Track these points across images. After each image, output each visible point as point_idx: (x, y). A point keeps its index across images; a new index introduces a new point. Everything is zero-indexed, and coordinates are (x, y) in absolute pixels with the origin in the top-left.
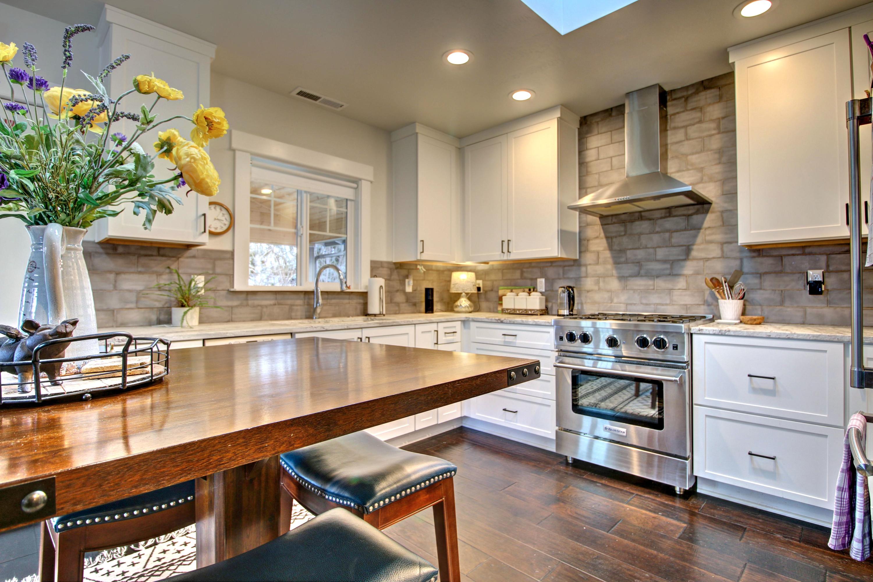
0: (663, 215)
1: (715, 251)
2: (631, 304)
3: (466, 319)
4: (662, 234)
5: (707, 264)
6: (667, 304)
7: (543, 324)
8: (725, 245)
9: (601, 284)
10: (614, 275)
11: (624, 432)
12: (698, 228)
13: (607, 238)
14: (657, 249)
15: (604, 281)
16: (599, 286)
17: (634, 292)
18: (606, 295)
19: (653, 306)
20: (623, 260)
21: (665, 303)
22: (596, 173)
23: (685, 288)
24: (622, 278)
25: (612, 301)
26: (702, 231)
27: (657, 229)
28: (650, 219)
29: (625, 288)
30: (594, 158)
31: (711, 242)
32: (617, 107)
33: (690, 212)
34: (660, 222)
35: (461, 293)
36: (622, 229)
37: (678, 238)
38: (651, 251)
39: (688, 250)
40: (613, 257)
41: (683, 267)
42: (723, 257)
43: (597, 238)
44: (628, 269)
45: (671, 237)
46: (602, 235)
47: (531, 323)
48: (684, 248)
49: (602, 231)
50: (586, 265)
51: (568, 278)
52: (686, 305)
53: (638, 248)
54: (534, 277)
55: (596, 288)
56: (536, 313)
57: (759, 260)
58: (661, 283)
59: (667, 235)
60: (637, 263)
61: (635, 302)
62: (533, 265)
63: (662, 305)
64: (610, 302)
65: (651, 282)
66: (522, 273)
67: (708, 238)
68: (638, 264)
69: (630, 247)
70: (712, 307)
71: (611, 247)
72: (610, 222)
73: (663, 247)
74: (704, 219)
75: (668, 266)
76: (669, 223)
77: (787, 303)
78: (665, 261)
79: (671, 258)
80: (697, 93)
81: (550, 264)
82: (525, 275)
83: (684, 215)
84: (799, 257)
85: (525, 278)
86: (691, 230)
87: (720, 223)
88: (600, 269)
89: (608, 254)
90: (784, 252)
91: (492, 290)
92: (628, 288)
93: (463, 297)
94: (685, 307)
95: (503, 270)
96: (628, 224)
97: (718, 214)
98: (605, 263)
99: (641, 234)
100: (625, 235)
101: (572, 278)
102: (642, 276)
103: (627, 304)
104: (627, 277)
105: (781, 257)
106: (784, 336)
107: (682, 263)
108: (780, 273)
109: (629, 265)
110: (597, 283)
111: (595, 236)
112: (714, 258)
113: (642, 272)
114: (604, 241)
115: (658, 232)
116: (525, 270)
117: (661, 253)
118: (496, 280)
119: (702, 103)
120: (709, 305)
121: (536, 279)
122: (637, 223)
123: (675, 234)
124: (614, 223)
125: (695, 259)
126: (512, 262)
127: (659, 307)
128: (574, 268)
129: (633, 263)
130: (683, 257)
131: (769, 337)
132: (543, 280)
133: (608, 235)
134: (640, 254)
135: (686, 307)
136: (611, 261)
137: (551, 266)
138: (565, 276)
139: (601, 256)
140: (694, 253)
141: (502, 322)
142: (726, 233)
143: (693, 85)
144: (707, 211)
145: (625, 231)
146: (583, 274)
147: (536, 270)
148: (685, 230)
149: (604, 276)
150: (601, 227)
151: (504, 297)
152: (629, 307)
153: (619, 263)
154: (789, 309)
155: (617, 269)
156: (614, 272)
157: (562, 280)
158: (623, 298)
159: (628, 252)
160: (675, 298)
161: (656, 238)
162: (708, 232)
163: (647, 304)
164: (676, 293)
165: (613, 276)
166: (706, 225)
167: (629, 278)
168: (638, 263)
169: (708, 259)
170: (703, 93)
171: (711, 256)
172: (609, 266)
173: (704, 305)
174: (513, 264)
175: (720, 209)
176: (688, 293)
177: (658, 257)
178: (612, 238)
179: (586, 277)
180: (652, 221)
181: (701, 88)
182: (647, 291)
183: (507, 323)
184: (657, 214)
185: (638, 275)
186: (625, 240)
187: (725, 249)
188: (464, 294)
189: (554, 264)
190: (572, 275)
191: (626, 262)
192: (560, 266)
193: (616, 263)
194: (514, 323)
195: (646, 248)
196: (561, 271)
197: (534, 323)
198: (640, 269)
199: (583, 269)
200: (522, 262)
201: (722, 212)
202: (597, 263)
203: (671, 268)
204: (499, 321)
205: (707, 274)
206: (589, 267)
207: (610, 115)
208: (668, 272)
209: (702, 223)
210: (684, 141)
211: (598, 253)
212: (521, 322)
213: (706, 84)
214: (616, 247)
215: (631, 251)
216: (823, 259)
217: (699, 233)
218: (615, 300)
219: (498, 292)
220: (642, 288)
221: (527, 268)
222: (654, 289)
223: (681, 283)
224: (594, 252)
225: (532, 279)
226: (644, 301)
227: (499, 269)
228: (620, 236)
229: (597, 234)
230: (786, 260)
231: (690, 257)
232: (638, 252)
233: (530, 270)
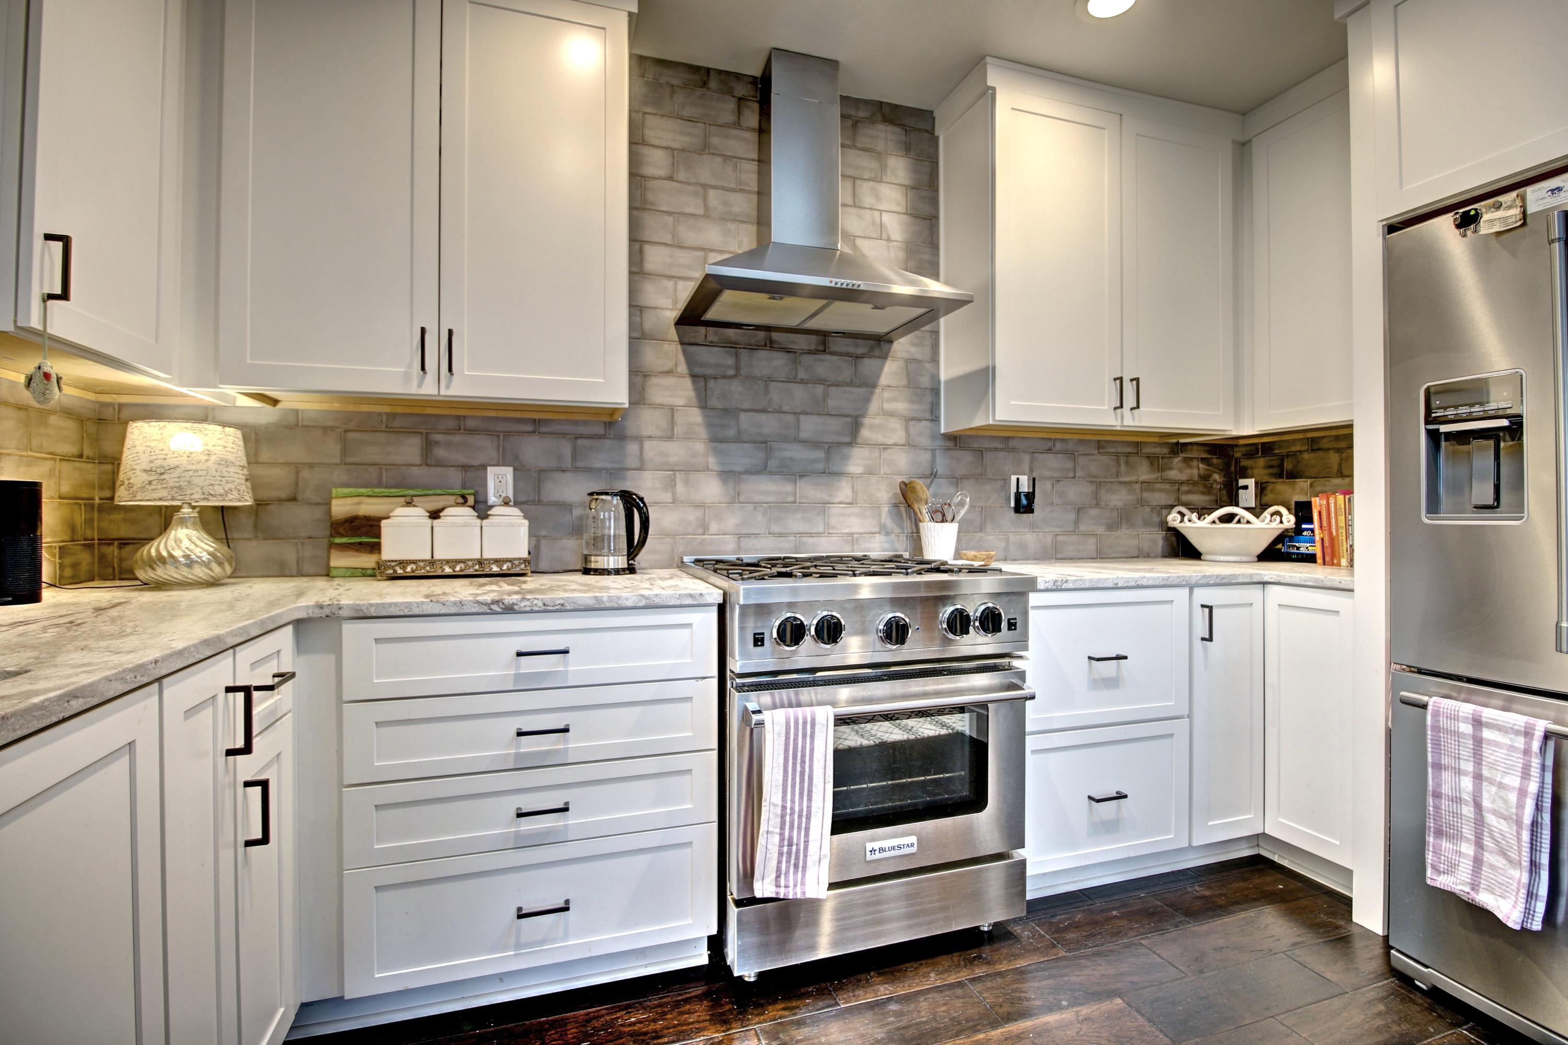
0: (813, 347)
1: (896, 433)
2: (748, 535)
3: (318, 613)
4: (810, 385)
5: (885, 455)
6: (818, 534)
7: (672, 602)
8: (912, 423)
9: (680, 488)
10: (710, 466)
11: (912, 845)
12: (871, 385)
13: (694, 376)
14: (802, 417)
15: (686, 482)
16: (674, 494)
17: (755, 508)
18: (692, 515)
19: (792, 538)
20: (732, 433)
21: (814, 531)
22: (669, 213)
23: (849, 500)
24: (728, 475)
25: (705, 528)
26: (878, 391)
27: (802, 375)
28: (788, 351)
29: (735, 499)
30: (662, 172)
31: (892, 414)
32: (720, 72)
33: (860, 351)
34: (807, 359)
35: (177, 509)
36: (730, 361)
37: (839, 400)
38: (790, 418)
39: (855, 425)
40: (709, 425)
41: (846, 458)
42: (909, 444)
43: (669, 373)
44: (742, 457)
45: (826, 396)
46: (683, 368)
47: (629, 603)
48: (848, 420)
49: (681, 358)
50: (639, 439)
51: (589, 470)
52: (852, 534)
53: (763, 411)
54: (475, 462)
55: (667, 497)
56: (517, 570)
57: (957, 453)
58: (809, 490)
59: (820, 389)
60: (763, 443)
61: (756, 532)
62: (471, 424)
63: (810, 535)
64: (700, 531)
65: (789, 488)
66: (428, 446)
67: (887, 406)
68: (764, 445)
69: (746, 405)
70: (893, 537)
71: (703, 403)
72: (700, 340)
73: (812, 414)
74: (881, 369)
75: (820, 454)
76: (824, 366)
77: (989, 527)
78: (815, 444)
79: (827, 438)
80: (871, 120)
81: (529, 428)
82: (440, 453)
83: (848, 355)
84: (1001, 454)
85: (440, 464)
86: (860, 386)
87: (904, 382)
88: (676, 451)
89: (696, 416)
90: (986, 444)
91: (293, 499)
92: (741, 499)
93: (183, 522)
94: (850, 538)
95: (346, 431)
96: (744, 354)
97: (902, 363)
98: (688, 437)
99: (770, 379)
100: (735, 376)
101: (600, 470)
102: (771, 473)
103: (740, 536)
104: (740, 473)
105: (980, 452)
106: (1132, 584)
107: (846, 450)
108: (979, 477)
109: (746, 445)
110: (671, 484)
111: (665, 369)
112: (895, 445)
113: (772, 464)
114: (688, 383)
115: (802, 382)
116: (439, 437)
117: (809, 426)
118: (311, 466)
119: (880, 146)
120: (888, 534)
121: (484, 467)
122: (763, 354)
123: (833, 390)
124: (712, 345)
125: (867, 444)
126: (386, 409)
127: (805, 539)
128: (608, 443)
129: (753, 442)
130: (848, 440)
131: (1116, 588)
132: (508, 473)
133: (699, 370)
134: (769, 424)
135: (852, 538)
136: (703, 432)
137: (534, 432)
138: (580, 464)
139: (679, 419)
140: (865, 433)
141: (510, 610)
142: (913, 402)
143: (867, 102)
144: (885, 357)
145: (737, 368)
146: (632, 462)
147: (485, 446)
148: (851, 384)
149: (688, 469)
150: (679, 347)
151: (384, 523)
152: (747, 543)
153: (722, 441)
154: (990, 537)
155: (718, 453)
156: (711, 460)
157: (569, 475)
158: (732, 521)
159: (743, 416)
160: (833, 521)
161: (799, 392)
162: (887, 395)
163: (781, 535)
164: (835, 510)
165: (708, 470)
166: (884, 380)
167: (745, 477)
168: (764, 444)
169: (886, 447)
170: (881, 127)
171: (890, 442)
172: (700, 447)
173: (879, 533)
174: (392, 416)
175: (905, 355)
176: (855, 510)
177: (804, 435)
178: (705, 378)
179: (641, 468)
180: (791, 355)
181: (879, 117)
182: (782, 507)
183: (532, 612)
184: (802, 342)
185: (762, 470)
186: (736, 387)
187: (912, 430)
188: (186, 510)
189: (543, 429)
190: (599, 461)
191: (739, 440)
192: (564, 435)
193: (716, 440)
194: (561, 609)
195: (780, 411)
196: (566, 449)
197: (643, 603)
198: (767, 458)
199: (632, 448)
200: (429, 411)
201: (908, 361)
202: (670, 437)
203: (828, 459)
204: (495, 607)
205: (885, 474)
206: (647, 445)
207: (704, 84)
208: (821, 466)
209: (878, 376)
210: (851, 206)
211: (672, 409)
212: (591, 602)
213: (887, 110)
214: (714, 402)
215: (751, 414)
216: (1027, 458)
217: (872, 393)
218: (714, 527)
219: (327, 504)
220: (770, 499)
221: (447, 432)
222: (795, 502)
223: (844, 491)
224: (661, 406)
225: (465, 468)
226: (776, 528)
227: (326, 429)
228: (724, 377)
229: (670, 364)
230: (988, 456)
231: (859, 440)
232: (763, 417)
233: (457, 438)
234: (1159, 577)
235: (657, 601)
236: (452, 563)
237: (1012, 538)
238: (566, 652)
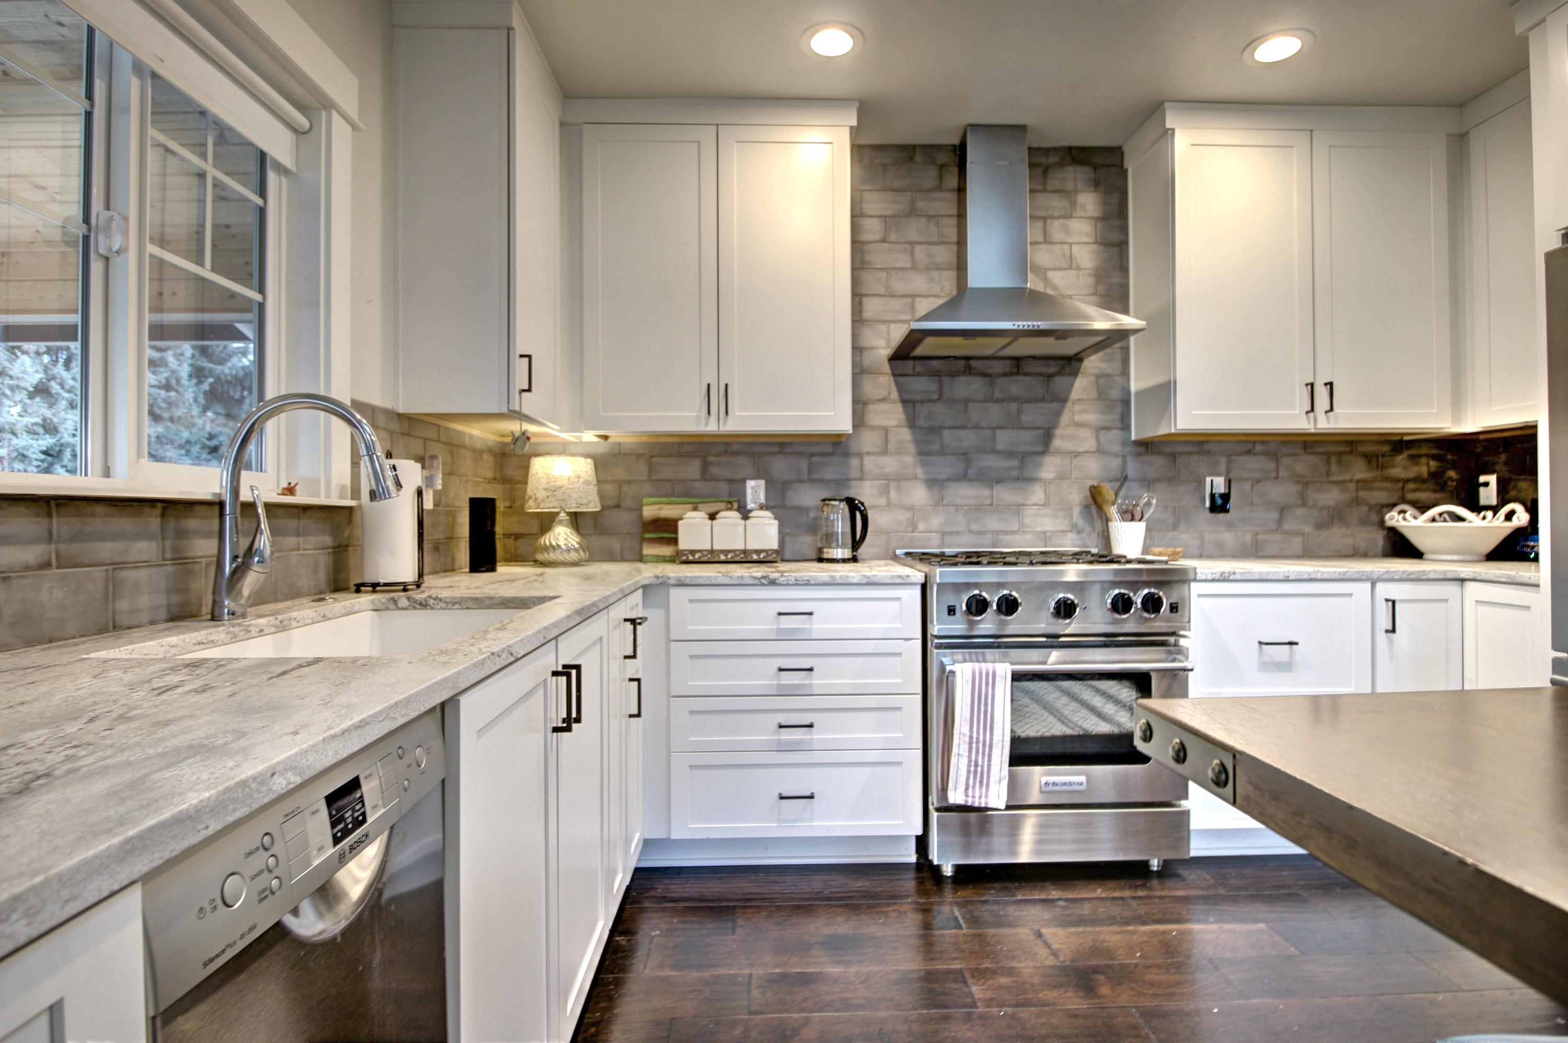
0: (1007, 370)
1: (1087, 441)
2: (951, 533)
3: (655, 581)
4: (1005, 404)
5: (1077, 461)
6: (1013, 533)
8: (1102, 432)
9: (893, 494)
10: (918, 476)
11: (1082, 784)
12: (1062, 400)
13: (904, 402)
14: (998, 432)
15: (898, 489)
16: (888, 499)
17: (957, 510)
18: (903, 516)
19: (989, 536)
20: (936, 447)
21: (1010, 529)
22: (882, 270)
23: (1042, 502)
24: (933, 483)
25: (914, 527)
26: (1069, 404)
27: (998, 395)
28: (985, 375)
29: (939, 503)
30: (877, 237)
31: (1082, 425)
32: (924, 147)
33: (1052, 370)
34: (1002, 381)
35: (557, 514)
36: (934, 387)
37: (1032, 414)
38: (987, 433)
39: (1047, 436)
40: (917, 442)
41: (1039, 465)
42: (1100, 451)
43: (884, 400)
44: (945, 467)
45: (1019, 412)
46: (895, 395)
48: (1041, 432)
49: (893, 387)
50: (860, 455)
51: (821, 481)
52: (1044, 533)
53: (964, 427)
54: (739, 477)
55: (882, 501)
57: (1148, 458)
58: (1005, 494)
59: (1014, 407)
60: (962, 454)
61: (957, 530)
62: (734, 448)
63: (1006, 533)
64: (910, 529)
65: (986, 492)
66: (705, 466)
67: (1078, 418)
68: (963, 457)
69: (948, 423)
70: (1084, 535)
71: (912, 423)
72: (910, 371)
73: (1007, 428)
74: (1072, 385)
75: (1015, 463)
76: (1017, 385)
77: (1182, 526)
78: (1010, 454)
79: (1022, 449)
80: (1061, 165)
81: (776, 449)
82: (714, 470)
83: (1041, 374)
84: (1195, 458)
85: (713, 479)
86: (1052, 401)
87: (1094, 394)
88: (889, 464)
89: (905, 435)
90: (1178, 449)
91: (618, 506)
92: (945, 502)
93: (561, 522)
94: (1043, 536)
95: (651, 457)
96: (946, 380)
97: (1092, 378)
98: (900, 452)
99: (967, 401)
100: (939, 399)
101: (829, 481)
102: (970, 480)
103: (944, 534)
104: (944, 481)
105: (1173, 456)
106: (1306, 577)
107: (1038, 459)
108: (1171, 480)
109: (948, 457)
110: (885, 491)
111: (881, 397)
112: (1086, 452)
113: (972, 472)
114: (899, 407)
115: (998, 401)
116: (712, 459)
117: (1004, 439)
118: (629, 482)
119: (1069, 186)
120: (1079, 532)
121: (743, 481)
122: (962, 379)
123: (1026, 407)
124: (919, 374)
125: (1058, 452)
126: (677, 440)
127: (1001, 537)
128: (835, 459)
129: (955, 454)
130: (1040, 449)
132: (762, 483)
133: (907, 397)
134: (968, 438)
135: (1045, 537)
136: (911, 448)
137: (779, 453)
138: (815, 476)
139: (893, 438)
140: (1057, 443)
141: (773, 583)
142: (1103, 413)
143: (1056, 150)
144: (1075, 374)
145: (941, 393)
146: (855, 473)
147: (744, 463)
148: (1043, 400)
149: (900, 479)
150: (892, 379)
151: (680, 523)
152: (948, 539)
153: (928, 454)
154: (1184, 536)
155: (925, 465)
156: (919, 471)
157: (805, 485)
158: (936, 521)
159: (946, 433)
160: (1027, 521)
161: (995, 412)
162: (1077, 408)
163: (980, 533)
164: (1029, 511)
165: (916, 478)
166: (1074, 395)
167: (947, 484)
168: (965, 456)
169: (1077, 454)
170: (1070, 169)
171: (1082, 449)
172: (909, 459)
173: (1071, 531)
174: (681, 444)
175: (1096, 371)
176: (1048, 511)
177: (1000, 446)
178: (914, 402)
179: (861, 479)
180: (988, 379)
181: (1068, 160)
182: (979, 509)
183: (788, 585)
184: (997, 367)
185: (963, 477)
186: (939, 409)
187: (1102, 439)
188: (563, 515)
189: (787, 450)
190: (829, 473)
191: (942, 452)
192: (802, 454)
193: (923, 453)
194: (807, 584)
195: (978, 427)
196: (804, 464)
198: (968, 467)
199: (855, 462)
200: (706, 440)
201: (1098, 376)
202: (885, 452)
203: (1022, 467)
204: (763, 581)
205: (1077, 478)
206: (867, 459)
207: (911, 159)
208: (1015, 473)
209: (1069, 391)
210: (1042, 243)
211: (886, 430)
212: (828, 580)
213: (1074, 152)
214: (921, 422)
215: (952, 431)
216: (1223, 461)
217: (1063, 407)
218: (921, 526)
220: (971, 502)
221: (717, 455)
222: (992, 505)
223: (1037, 494)
224: (877, 428)
225: (731, 481)
226: (975, 527)
227: (638, 456)
228: (929, 401)
229: (883, 393)
230: (1181, 461)
231: (1051, 449)
232: (963, 433)
233: (725, 459)
234: (1335, 572)
235: (875, 580)
236: (726, 552)
237: (1207, 537)
238: (811, 614)
